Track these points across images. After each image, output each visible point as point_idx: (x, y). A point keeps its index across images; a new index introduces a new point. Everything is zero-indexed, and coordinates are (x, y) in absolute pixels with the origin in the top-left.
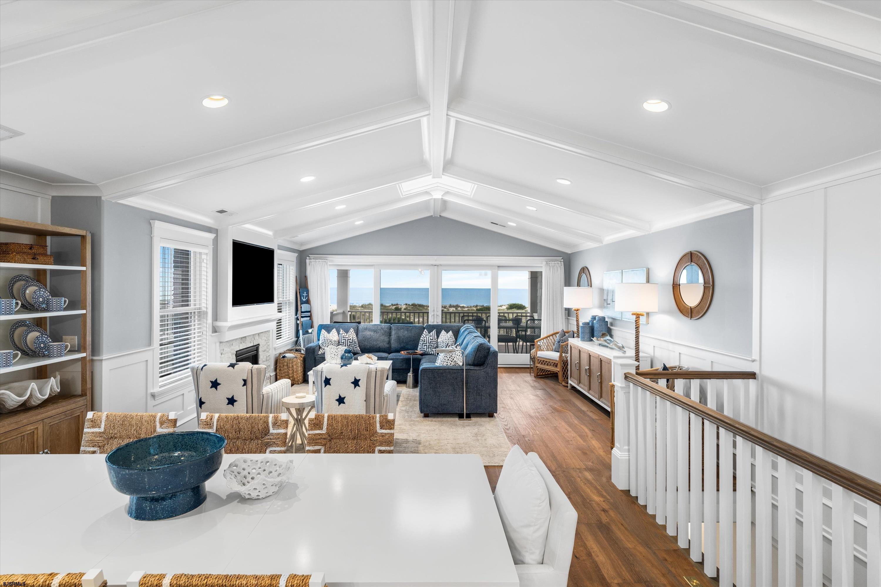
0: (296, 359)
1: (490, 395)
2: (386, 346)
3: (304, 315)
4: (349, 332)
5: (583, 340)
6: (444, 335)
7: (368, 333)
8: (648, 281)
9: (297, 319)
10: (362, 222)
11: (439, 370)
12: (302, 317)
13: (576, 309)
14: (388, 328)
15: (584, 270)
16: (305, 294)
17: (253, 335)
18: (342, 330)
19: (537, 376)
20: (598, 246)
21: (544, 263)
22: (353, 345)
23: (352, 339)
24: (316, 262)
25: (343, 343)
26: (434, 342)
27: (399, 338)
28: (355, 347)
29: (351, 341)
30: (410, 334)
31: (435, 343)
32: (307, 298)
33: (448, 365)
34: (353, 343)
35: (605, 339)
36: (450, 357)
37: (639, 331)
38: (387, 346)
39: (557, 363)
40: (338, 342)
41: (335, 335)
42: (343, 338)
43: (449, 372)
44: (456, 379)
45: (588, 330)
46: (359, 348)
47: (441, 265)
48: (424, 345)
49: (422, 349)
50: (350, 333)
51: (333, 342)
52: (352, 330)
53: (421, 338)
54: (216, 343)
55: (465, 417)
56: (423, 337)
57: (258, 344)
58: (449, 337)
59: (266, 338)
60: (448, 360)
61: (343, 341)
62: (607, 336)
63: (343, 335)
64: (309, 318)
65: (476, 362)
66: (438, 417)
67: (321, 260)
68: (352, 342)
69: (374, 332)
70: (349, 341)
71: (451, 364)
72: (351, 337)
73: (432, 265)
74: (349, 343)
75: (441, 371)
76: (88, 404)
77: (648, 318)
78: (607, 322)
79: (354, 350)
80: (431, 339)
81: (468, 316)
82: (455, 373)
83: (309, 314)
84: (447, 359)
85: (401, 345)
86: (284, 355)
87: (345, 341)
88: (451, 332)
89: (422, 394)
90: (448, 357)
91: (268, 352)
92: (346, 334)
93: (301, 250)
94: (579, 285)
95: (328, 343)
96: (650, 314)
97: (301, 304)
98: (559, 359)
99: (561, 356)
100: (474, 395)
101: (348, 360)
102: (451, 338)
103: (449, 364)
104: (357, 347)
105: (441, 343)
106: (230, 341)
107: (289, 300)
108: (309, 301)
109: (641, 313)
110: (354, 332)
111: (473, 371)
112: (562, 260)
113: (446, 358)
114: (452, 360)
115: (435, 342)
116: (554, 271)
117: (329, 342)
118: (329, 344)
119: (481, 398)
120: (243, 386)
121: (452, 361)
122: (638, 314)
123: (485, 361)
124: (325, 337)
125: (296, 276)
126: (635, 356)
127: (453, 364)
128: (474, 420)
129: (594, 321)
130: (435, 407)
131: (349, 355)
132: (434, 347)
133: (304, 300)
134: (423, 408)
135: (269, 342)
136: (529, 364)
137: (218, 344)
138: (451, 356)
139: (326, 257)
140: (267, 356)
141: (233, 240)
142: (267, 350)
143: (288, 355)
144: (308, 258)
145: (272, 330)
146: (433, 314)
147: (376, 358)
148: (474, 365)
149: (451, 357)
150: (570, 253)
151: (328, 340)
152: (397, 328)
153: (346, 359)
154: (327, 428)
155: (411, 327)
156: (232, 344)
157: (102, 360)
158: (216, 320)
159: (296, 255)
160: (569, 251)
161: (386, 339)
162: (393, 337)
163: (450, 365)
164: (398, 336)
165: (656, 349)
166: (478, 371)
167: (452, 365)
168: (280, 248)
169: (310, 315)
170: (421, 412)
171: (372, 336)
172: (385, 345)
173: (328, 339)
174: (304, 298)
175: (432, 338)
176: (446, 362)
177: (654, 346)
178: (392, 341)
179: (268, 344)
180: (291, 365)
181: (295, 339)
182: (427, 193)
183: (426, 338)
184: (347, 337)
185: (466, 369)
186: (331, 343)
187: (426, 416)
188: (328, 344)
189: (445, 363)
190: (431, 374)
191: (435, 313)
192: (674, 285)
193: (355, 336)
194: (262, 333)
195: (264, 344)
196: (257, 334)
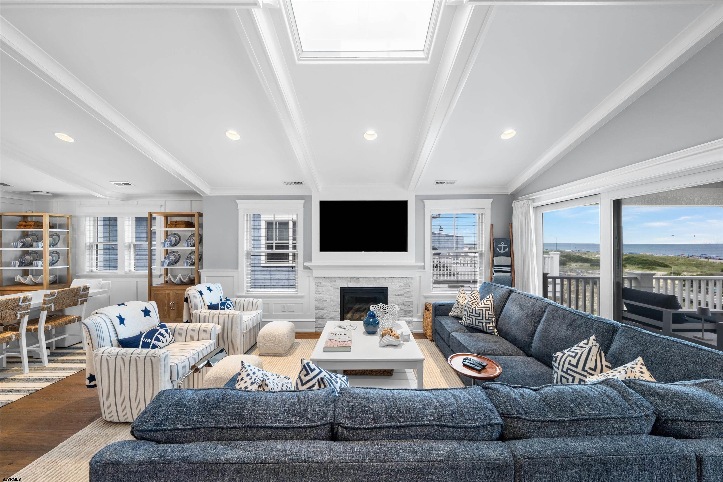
2: (523, 339)
12: (496, 271)
14: (539, 305)
16: (503, 245)
17: (374, 278)
32: (507, 250)
52: (489, 296)
54: (309, 277)
57: (386, 288)
59: (403, 284)
64: (509, 274)
67: (523, 201)
91: (408, 297)
93: (509, 193)
97: (494, 256)
106: (331, 277)
107: (481, 251)
108: (511, 253)
125: (492, 225)
133: (502, 251)
139: (531, 196)
140: (406, 301)
141: (320, 201)
142: (406, 295)
144: (515, 202)
156: (335, 281)
161: (529, 327)
164: (545, 330)
168: (419, 197)
169: (510, 270)
174: (500, 250)
178: (536, 335)
179: (409, 290)
184: (475, 303)
194: (393, 278)
195: (399, 289)
196: (383, 277)
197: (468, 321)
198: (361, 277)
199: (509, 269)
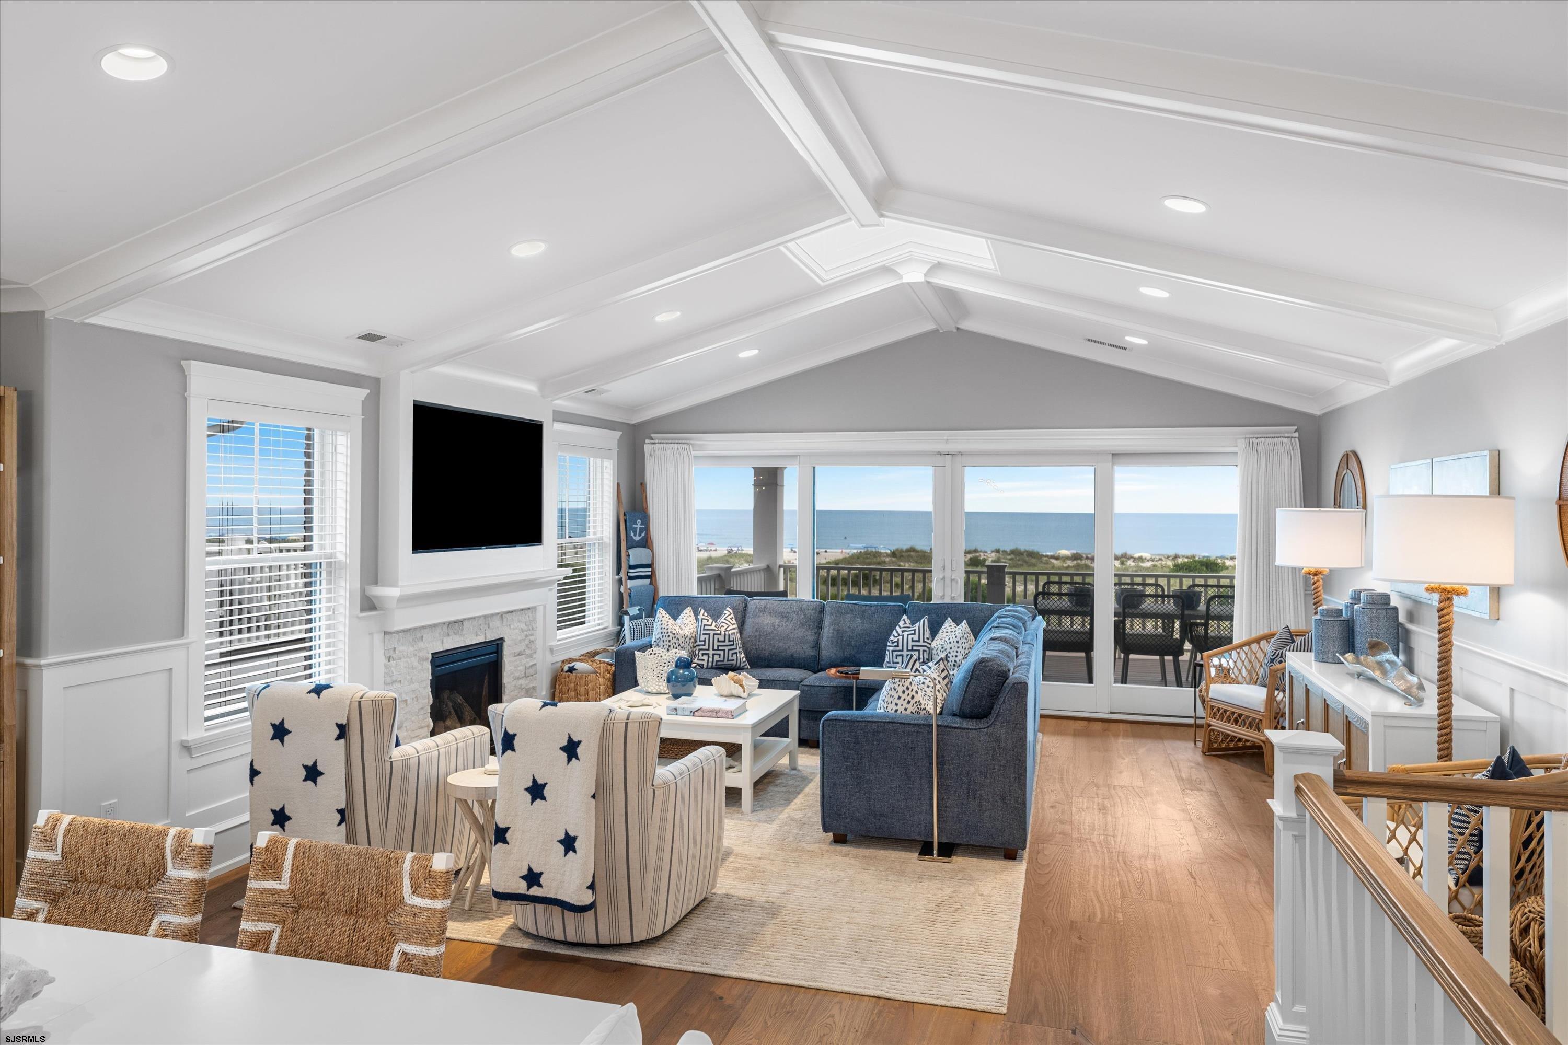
0: (594, 675)
1: (1003, 799)
2: (807, 653)
3: (634, 571)
4: (721, 615)
5: (1323, 658)
6: (949, 630)
7: (768, 621)
8: (1497, 489)
9: (620, 582)
10: (756, 352)
11: (869, 724)
12: (631, 578)
13: (1313, 570)
14: (815, 610)
15: (1351, 459)
16: (639, 526)
17: (485, 617)
18: (703, 611)
19: (1210, 749)
20: (1380, 390)
21: (1242, 443)
22: (726, 648)
23: (723, 633)
24: (664, 450)
25: (703, 643)
26: (921, 649)
27: (839, 635)
28: (731, 652)
29: (722, 638)
30: (867, 626)
31: (924, 651)
32: (643, 535)
33: (899, 712)
34: (727, 643)
35: (1379, 658)
36: (904, 692)
37: (1450, 642)
38: (811, 653)
39: (1261, 718)
40: (692, 640)
41: (687, 622)
42: (704, 629)
43: (895, 731)
44: (913, 749)
45: (1335, 632)
46: (743, 655)
47: (961, 453)
48: (895, 653)
49: (892, 665)
50: (723, 620)
51: (681, 640)
52: (728, 612)
53: (892, 638)
54: (371, 634)
55: (935, 852)
56: (896, 635)
57: (502, 639)
58: (959, 636)
59: (523, 626)
60: (899, 698)
61: (702, 639)
62: (1386, 650)
63: (705, 622)
64: (648, 581)
65: (967, 709)
66: (868, 847)
67: (676, 446)
68: (724, 641)
69: (783, 617)
70: (716, 637)
71: (906, 709)
72: (723, 629)
73: (939, 453)
74: (716, 644)
75: (874, 726)
76: (7, 760)
77: (1498, 602)
78: (1396, 609)
79: (728, 660)
80: (913, 641)
81: (1060, 583)
82: (909, 734)
83: (649, 571)
84: (896, 696)
85: (844, 652)
86: (571, 665)
87: (707, 637)
88: (964, 625)
89: (826, 783)
90: (900, 689)
91: (530, 656)
92: (711, 621)
93: (633, 422)
94: (1337, 504)
95: (669, 641)
96: (1502, 592)
97: (628, 548)
98: (1266, 708)
99: (1271, 699)
100: (959, 796)
101: (683, 686)
102: (963, 640)
103: (900, 709)
104: (736, 653)
105: (939, 651)
106: (415, 629)
107: (601, 539)
108: (649, 539)
109: (1456, 587)
110: (732, 616)
111: (958, 731)
112: (1296, 435)
113: (893, 693)
114: (909, 698)
115: (925, 648)
116: (1270, 465)
117: (670, 638)
118: (671, 644)
119: (980, 806)
120: (337, 739)
121: (909, 702)
122: (1444, 590)
123: (992, 707)
124: (663, 626)
125: (618, 484)
126: (1439, 715)
127: (911, 708)
128: (959, 861)
129: (1356, 607)
130: (859, 821)
131: (687, 673)
132: (921, 661)
133: (637, 538)
134: (827, 820)
135: (532, 635)
136: (1193, 715)
137: (378, 638)
138: (908, 688)
139: (687, 439)
140: (528, 665)
141: (414, 401)
142: (528, 652)
143: (579, 665)
144: (647, 441)
145: (545, 607)
146: (941, 576)
147: (757, 683)
148: (963, 715)
149: (907, 692)
150: (1318, 413)
151: (669, 634)
152: (838, 611)
153: (679, 682)
154: (291, 878)
155: (872, 608)
156: (422, 637)
157: (40, 666)
158: (376, 582)
159: (618, 434)
160: (1315, 410)
161: (810, 637)
162: (827, 631)
163: (904, 712)
164: (838, 630)
165: (1517, 696)
166: (971, 734)
167: (908, 712)
168: (561, 417)
169: (650, 573)
170: (826, 829)
171: (776, 626)
172: (804, 650)
173: (669, 631)
174: (635, 535)
175: (916, 638)
176: (894, 703)
177: (1512, 690)
178: (824, 642)
179: (532, 638)
180: (583, 689)
181: (612, 628)
182: (886, 270)
183: (900, 638)
184: (713, 627)
185: (938, 726)
186: (675, 640)
187: (840, 840)
188: (668, 644)
189: (890, 706)
190: (847, 734)
191: (948, 573)
192: (1561, 502)
193: (736, 626)
194: (512, 612)
195: (520, 638)
196: (498, 614)
197: (716, 658)
198: (465, 619)
199: (646, 571)
